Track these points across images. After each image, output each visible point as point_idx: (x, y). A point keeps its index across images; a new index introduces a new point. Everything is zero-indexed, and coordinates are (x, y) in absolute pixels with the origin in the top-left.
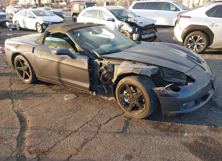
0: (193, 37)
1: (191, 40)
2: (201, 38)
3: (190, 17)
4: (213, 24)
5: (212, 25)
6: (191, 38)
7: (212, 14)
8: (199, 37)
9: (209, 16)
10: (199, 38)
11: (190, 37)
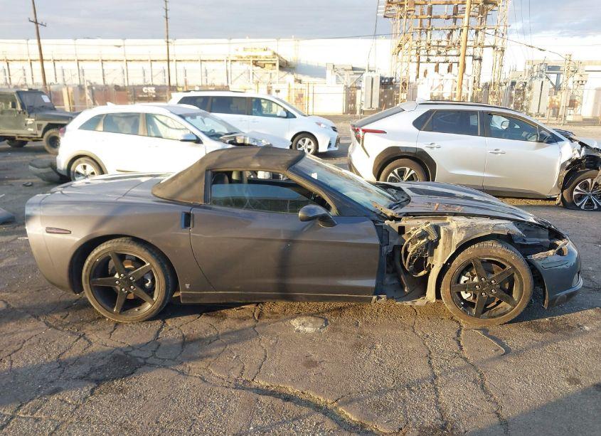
0: (396, 171)
1: (393, 177)
2: (413, 172)
3: (384, 132)
4: (431, 144)
5: (432, 146)
6: (394, 173)
7: (425, 125)
8: (408, 169)
9: (420, 130)
10: (409, 172)
11: (391, 171)
